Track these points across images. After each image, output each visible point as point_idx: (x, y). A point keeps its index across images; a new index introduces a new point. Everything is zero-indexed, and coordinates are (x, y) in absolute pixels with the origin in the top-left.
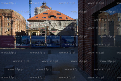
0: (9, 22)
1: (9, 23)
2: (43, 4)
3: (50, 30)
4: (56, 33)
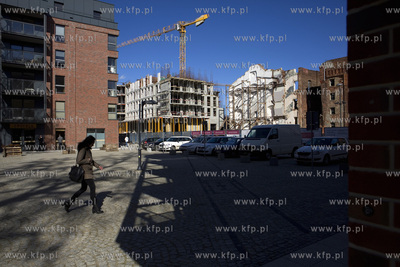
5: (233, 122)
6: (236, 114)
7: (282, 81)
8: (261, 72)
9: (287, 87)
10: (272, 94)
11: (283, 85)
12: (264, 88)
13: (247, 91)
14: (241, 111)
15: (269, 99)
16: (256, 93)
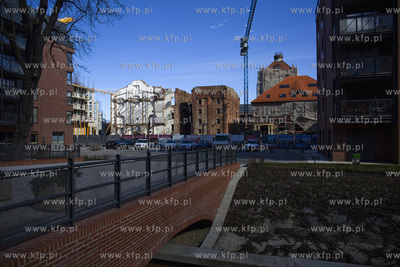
0: (220, 107)
1: (218, 110)
2: (276, 57)
3: (294, 120)
4: (306, 127)
5: (115, 126)
6: (118, 119)
7: (162, 96)
8: (143, 87)
9: (166, 102)
10: (153, 105)
11: (163, 99)
12: (147, 100)
13: (130, 101)
14: (123, 117)
15: (150, 109)
16: (138, 103)
